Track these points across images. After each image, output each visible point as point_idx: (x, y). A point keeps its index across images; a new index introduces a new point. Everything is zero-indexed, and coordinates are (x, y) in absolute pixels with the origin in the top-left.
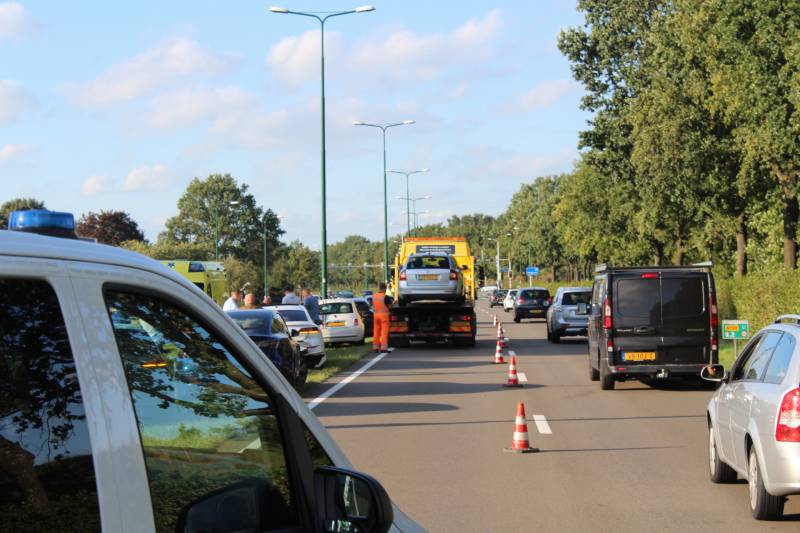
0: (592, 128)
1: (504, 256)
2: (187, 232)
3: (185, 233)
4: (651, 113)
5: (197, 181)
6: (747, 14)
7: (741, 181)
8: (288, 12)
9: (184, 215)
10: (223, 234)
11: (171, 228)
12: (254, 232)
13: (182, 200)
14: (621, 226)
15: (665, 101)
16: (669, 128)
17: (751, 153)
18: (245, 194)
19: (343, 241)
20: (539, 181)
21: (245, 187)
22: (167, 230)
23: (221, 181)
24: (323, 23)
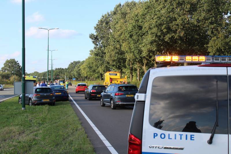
0: (96, 52)
1: (66, 76)
2: (6, 70)
3: (5, 70)
4: (110, 50)
5: (7, 60)
6: (132, 33)
7: (126, 63)
8: (42, 28)
9: (5, 67)
10: (13, 70)
11: (2, 69)
12: (19, 70)
13: (4, 64)
14: (94, 71)
15: (112, 48)
16: (113, 53)
17: (128, 58)
18: (18, 63)
19: (33, 72)
20: (74, 62)
21: (17, 61)
22: (1, 69)
23: (13, 60)
24: (48, 31)
